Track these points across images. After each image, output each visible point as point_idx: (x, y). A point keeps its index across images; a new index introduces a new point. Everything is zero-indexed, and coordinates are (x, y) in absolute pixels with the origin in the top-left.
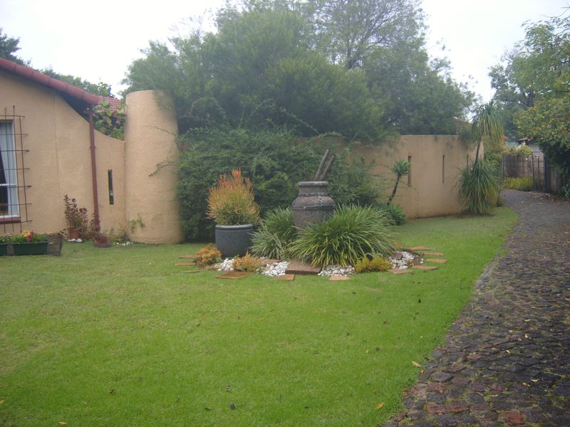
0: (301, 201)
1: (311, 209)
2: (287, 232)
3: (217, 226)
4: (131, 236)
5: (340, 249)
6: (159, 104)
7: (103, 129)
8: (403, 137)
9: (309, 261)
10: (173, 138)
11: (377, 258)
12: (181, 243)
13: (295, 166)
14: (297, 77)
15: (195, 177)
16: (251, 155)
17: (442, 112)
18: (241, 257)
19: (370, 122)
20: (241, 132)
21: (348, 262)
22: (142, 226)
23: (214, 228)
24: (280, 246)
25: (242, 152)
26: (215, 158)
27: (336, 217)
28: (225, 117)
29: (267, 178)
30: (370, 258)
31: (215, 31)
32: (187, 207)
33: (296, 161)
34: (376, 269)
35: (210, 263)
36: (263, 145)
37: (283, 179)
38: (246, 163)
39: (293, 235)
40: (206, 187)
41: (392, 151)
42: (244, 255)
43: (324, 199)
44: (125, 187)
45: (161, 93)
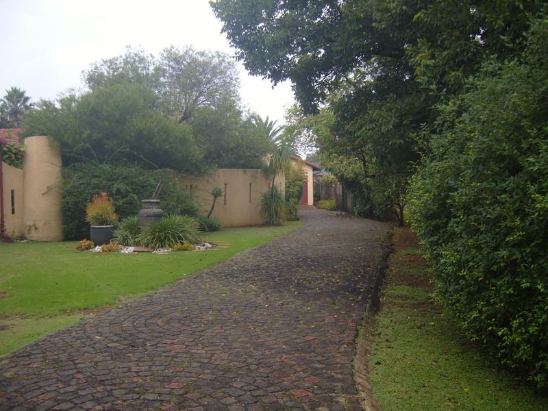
0: (143, 211)
1: (149, 216)
2: (135, 230)
3: (92, 226)
4: (27, 235)
5: (165, 238)
6: (51, 146)
7: (8, 161)
8: (221, 170)
9: (147, 246)
10: (59, 169)
11: (186, 244)
12: (63, 241)
13: (142, 190)
14: (145, 132)
15: (75, 196)
16: (113, 182)
17: (248, 154)
18: (107, 244)
19: (194, 161)
20: (107, 167)
21: (170, 246)
22: (36, 229)
23: (89, 228)
24: (130, 238)
25: (107, 180)
26: (89, 184)
27: (164, 220)
28: (95, 156)
29: (123, 198)
30: (182, 243)
31: (86, 89)
32: (69, 216)
33: (142, 187)
34: (185, 250)
35: (87, 249)
36: (121, 175)
37: (134, 198)
38: (109, 187)
39: (139, 231)
40: (82, 202)
41: (210, 180)
42: (109, 243)
43: (157, 210)
44: (23, 202)
45: (52, 139)
